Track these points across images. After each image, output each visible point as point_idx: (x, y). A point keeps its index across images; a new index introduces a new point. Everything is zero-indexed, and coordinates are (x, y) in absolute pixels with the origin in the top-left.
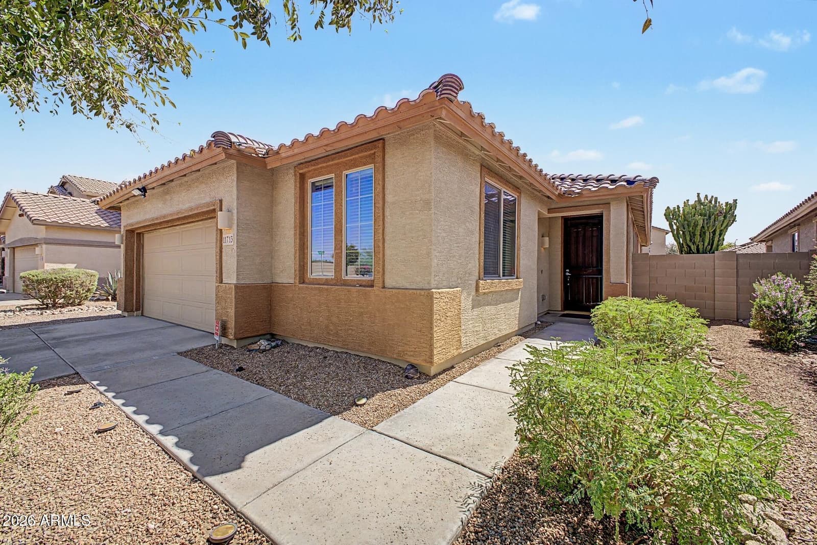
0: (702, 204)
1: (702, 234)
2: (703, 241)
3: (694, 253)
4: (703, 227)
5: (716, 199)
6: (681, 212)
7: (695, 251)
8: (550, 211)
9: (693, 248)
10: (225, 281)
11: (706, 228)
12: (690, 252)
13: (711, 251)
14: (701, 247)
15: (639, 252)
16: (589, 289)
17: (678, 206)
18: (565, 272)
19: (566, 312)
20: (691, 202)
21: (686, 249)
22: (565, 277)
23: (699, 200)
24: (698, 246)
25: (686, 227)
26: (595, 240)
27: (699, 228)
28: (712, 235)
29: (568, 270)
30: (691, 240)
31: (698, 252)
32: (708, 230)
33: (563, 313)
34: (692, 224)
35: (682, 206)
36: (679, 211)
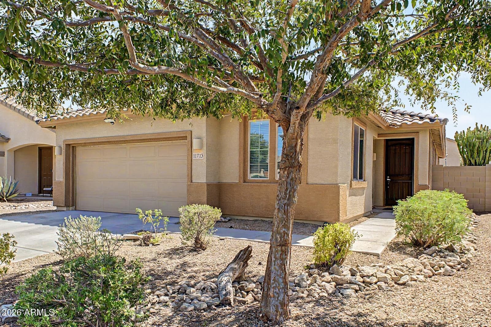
0: (479, 131)
1: (479, 153)
2: (479, 157)
3: (473, 165)
4: (479, 147)
5: (488, 127)
6: (466, 135)
7: (474, 164)
8: (379, 135)
9: (473, 162)
10: (194, 181)
11: (481, 148)
12: (470, 164)
13: (484, 164)
14: (477, 161)
15: (437, 164)
16: (403, 189)
17: (463, 131)
18: (386, 178)
19: (387, 207)
20: (472, 129)
21: (468, 163)
22: (386, 182)
23: (477, 128)
24: (475, 161)
25: (468, 146)
26: (407, 155)
27: (476, 148)
28: (484, 153)
29: (388, 177)
30: (471, 156)
31: (476, 165)
32: (482, 149)
33: (385, 208)
34: (472, 145)
35: (466, 131)
36: (464, 135)
